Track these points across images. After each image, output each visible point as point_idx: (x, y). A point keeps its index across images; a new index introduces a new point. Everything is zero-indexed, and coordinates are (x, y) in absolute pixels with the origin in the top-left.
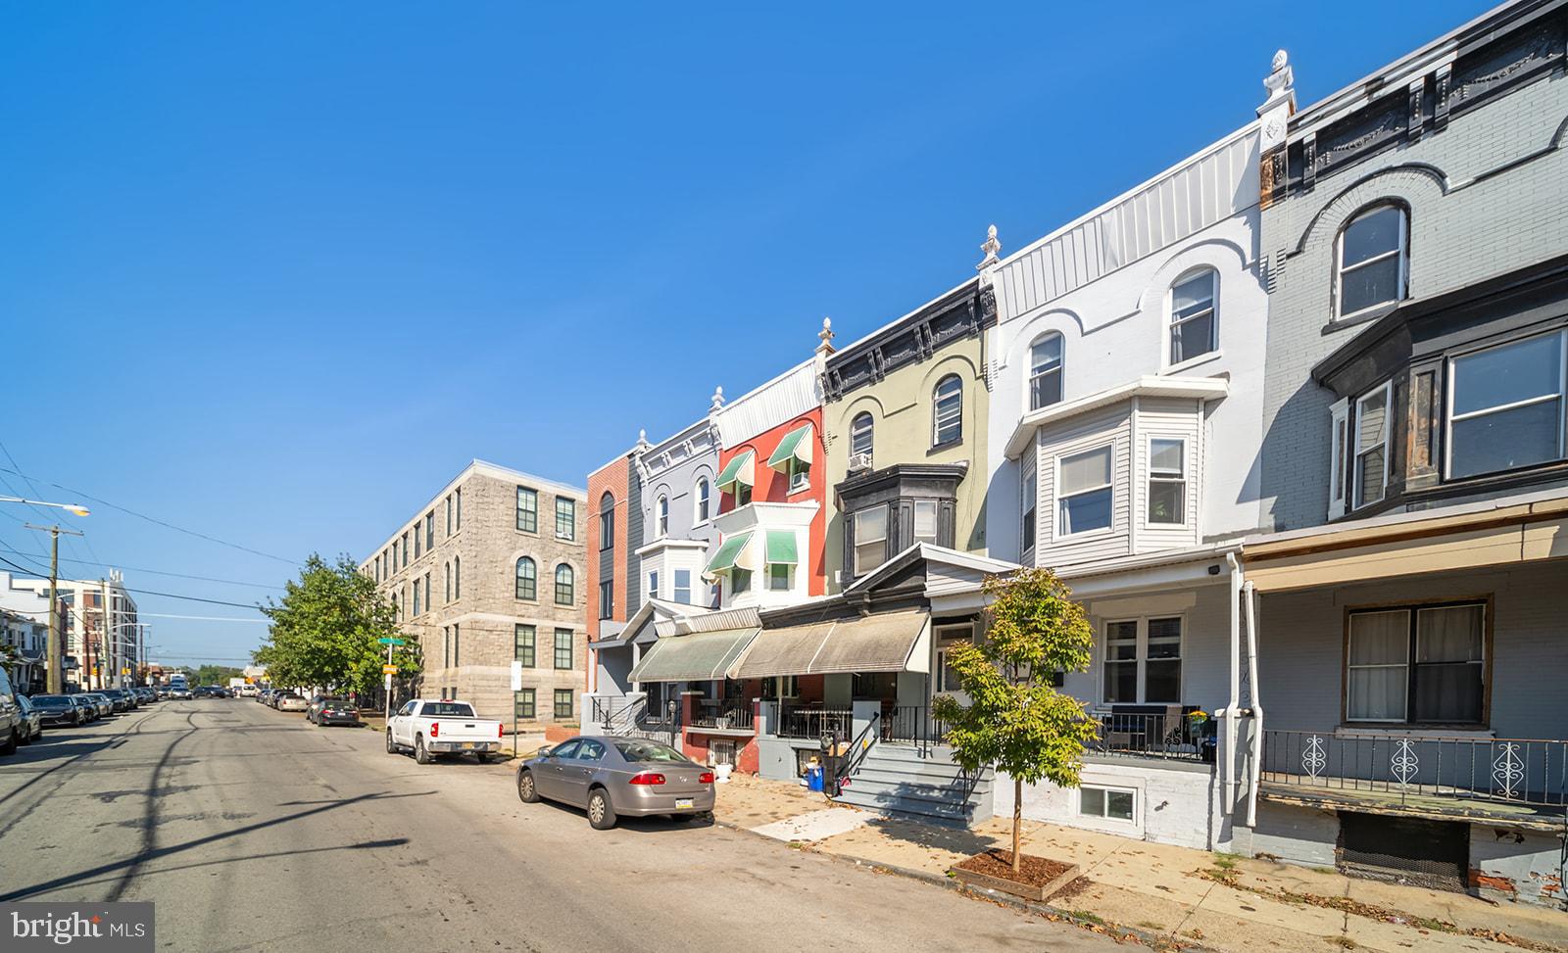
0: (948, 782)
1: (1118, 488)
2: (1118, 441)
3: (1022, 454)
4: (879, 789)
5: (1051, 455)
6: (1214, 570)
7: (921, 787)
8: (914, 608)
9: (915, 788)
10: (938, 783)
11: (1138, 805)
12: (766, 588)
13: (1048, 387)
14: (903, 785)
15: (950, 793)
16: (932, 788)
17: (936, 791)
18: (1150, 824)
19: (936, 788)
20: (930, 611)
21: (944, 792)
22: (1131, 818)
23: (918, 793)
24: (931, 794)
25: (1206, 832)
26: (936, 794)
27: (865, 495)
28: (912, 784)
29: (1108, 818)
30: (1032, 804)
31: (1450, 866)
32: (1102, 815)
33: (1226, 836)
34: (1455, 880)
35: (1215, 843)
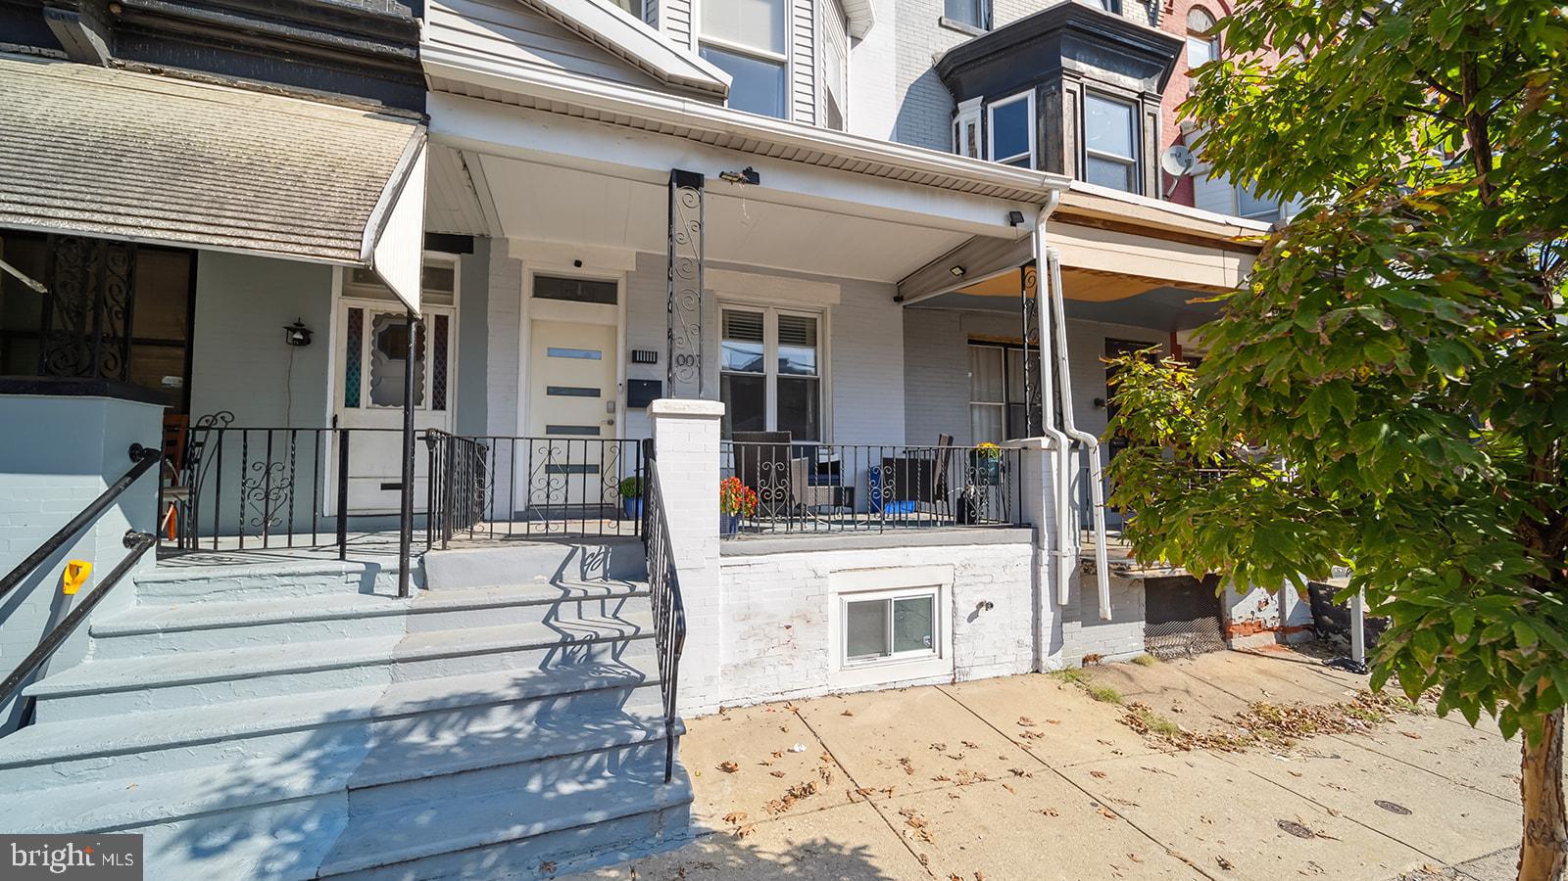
0: (528, 666)
7: (433, 713)
8: (353, 101)
9: (401, 723)
10: (497, 678)
11: (942, 618)
14: (340, 726)
16: (479, 705)
18: (962, 649)
21: (533, 708)
22: (932, 645)
23: (418, 737)
24: (476, 727)
25: (1029, 640)
26: (498, 721)
28: (389, 709)
29: (895, 655)
30: (750, 664)
31: (1211, 621)
32: (884, 653)
33: (1057, 643)
34: (1217, 635)
35: (1044, 656)
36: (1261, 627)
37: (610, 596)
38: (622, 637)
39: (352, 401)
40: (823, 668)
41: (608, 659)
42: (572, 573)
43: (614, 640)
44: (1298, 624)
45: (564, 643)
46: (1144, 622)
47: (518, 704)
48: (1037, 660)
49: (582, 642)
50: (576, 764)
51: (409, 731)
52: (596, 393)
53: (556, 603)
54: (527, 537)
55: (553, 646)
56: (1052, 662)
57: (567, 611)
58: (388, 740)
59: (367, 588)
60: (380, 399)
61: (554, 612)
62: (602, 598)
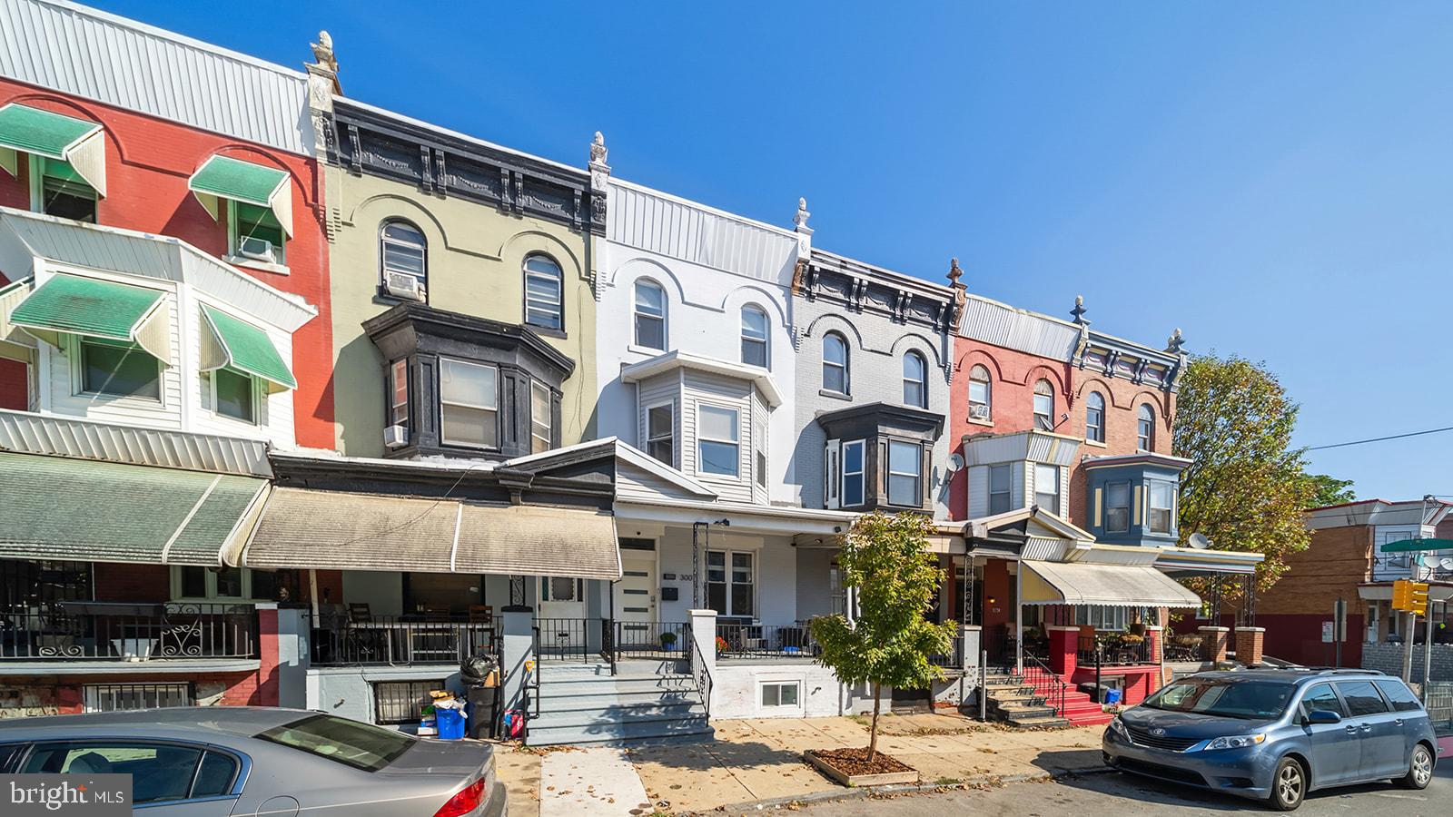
0: (658, 698)
1: (743, 447)
2: (743, 411)
3: (640, 381)
4: (586, 719)
5: (693, 398)
6: (837, 529)
7: (637, 707)
8: (590, 508)
9: (628, 710)
10: (655, 699)
11: (801, 694)
12: (206, 405)
13: (651, 329)
14: (613, 710)
15: (671, 708)
16: (650, 706)
17: (655, 709)
18: (808, 705)
19: (655, 706)
20: (613, 515)
21: (663, 709)
22: (796, 703)
23: (633, 714)
24: (648, 713)
25: (838, 704)
26: (654, 712)
27: (456, 340)
28: (626, 705)
29: (781, 706)
30: (726, 705)
31: (925, 701)
32: (777, 705)
33: (849, 705)
34: (927, 707)
35: (843, 710)
36: (950, 705)
37: (678, 678)
38: (685, 691)
39: (545, 598)
40: (753, 708)
41: (681, 697)
42: (663, 670)
43: (683, 692)
44: (968, 704)
45: (667, 692)
46: (891, 700)
47: (659, 707)
48: (840, 711)
49: (674, 692)
50: (680, 722)
51: (630, 712)
52: (646, 592)
53: (661, 680)
54: (640, 658)
55: (664, 693)
56: (846, 712)
57: (664, 683)
58: (626, 714)
59: (597, 673)
60: (556, 597)
61: (660, 683)
62: (675, 679)
